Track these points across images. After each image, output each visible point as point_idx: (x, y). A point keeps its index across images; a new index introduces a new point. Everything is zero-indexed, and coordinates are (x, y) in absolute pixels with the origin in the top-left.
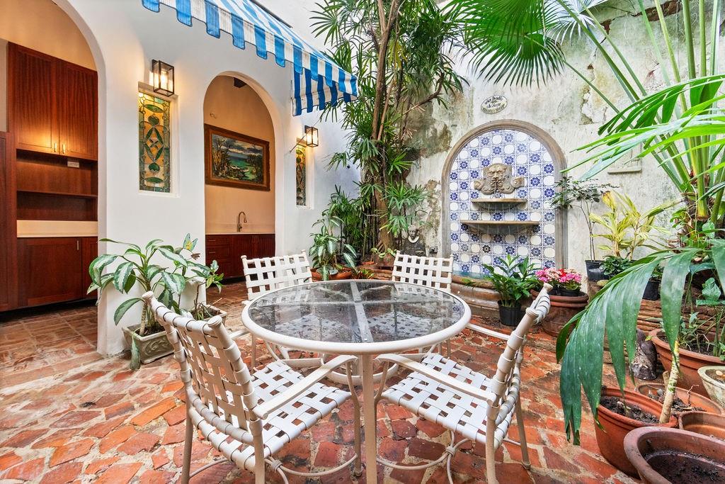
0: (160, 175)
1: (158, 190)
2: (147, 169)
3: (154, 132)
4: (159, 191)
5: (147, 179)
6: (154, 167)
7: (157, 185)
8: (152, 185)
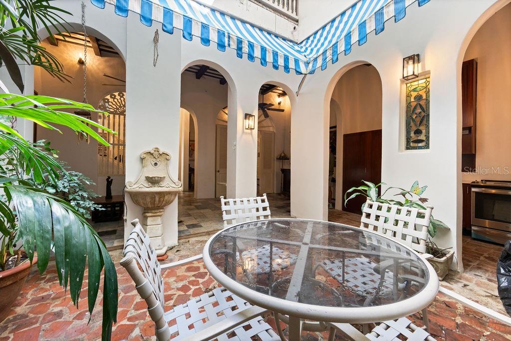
0: (422, 137)
1: (420, 148)
2: (412, 134)
3: (418, 106)
4: (422, 149)
5: (412, 142)
6: (418, 132)
7: (420, 145)
8: (416, 145)
